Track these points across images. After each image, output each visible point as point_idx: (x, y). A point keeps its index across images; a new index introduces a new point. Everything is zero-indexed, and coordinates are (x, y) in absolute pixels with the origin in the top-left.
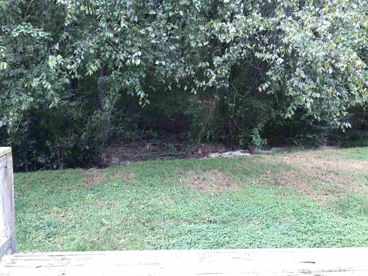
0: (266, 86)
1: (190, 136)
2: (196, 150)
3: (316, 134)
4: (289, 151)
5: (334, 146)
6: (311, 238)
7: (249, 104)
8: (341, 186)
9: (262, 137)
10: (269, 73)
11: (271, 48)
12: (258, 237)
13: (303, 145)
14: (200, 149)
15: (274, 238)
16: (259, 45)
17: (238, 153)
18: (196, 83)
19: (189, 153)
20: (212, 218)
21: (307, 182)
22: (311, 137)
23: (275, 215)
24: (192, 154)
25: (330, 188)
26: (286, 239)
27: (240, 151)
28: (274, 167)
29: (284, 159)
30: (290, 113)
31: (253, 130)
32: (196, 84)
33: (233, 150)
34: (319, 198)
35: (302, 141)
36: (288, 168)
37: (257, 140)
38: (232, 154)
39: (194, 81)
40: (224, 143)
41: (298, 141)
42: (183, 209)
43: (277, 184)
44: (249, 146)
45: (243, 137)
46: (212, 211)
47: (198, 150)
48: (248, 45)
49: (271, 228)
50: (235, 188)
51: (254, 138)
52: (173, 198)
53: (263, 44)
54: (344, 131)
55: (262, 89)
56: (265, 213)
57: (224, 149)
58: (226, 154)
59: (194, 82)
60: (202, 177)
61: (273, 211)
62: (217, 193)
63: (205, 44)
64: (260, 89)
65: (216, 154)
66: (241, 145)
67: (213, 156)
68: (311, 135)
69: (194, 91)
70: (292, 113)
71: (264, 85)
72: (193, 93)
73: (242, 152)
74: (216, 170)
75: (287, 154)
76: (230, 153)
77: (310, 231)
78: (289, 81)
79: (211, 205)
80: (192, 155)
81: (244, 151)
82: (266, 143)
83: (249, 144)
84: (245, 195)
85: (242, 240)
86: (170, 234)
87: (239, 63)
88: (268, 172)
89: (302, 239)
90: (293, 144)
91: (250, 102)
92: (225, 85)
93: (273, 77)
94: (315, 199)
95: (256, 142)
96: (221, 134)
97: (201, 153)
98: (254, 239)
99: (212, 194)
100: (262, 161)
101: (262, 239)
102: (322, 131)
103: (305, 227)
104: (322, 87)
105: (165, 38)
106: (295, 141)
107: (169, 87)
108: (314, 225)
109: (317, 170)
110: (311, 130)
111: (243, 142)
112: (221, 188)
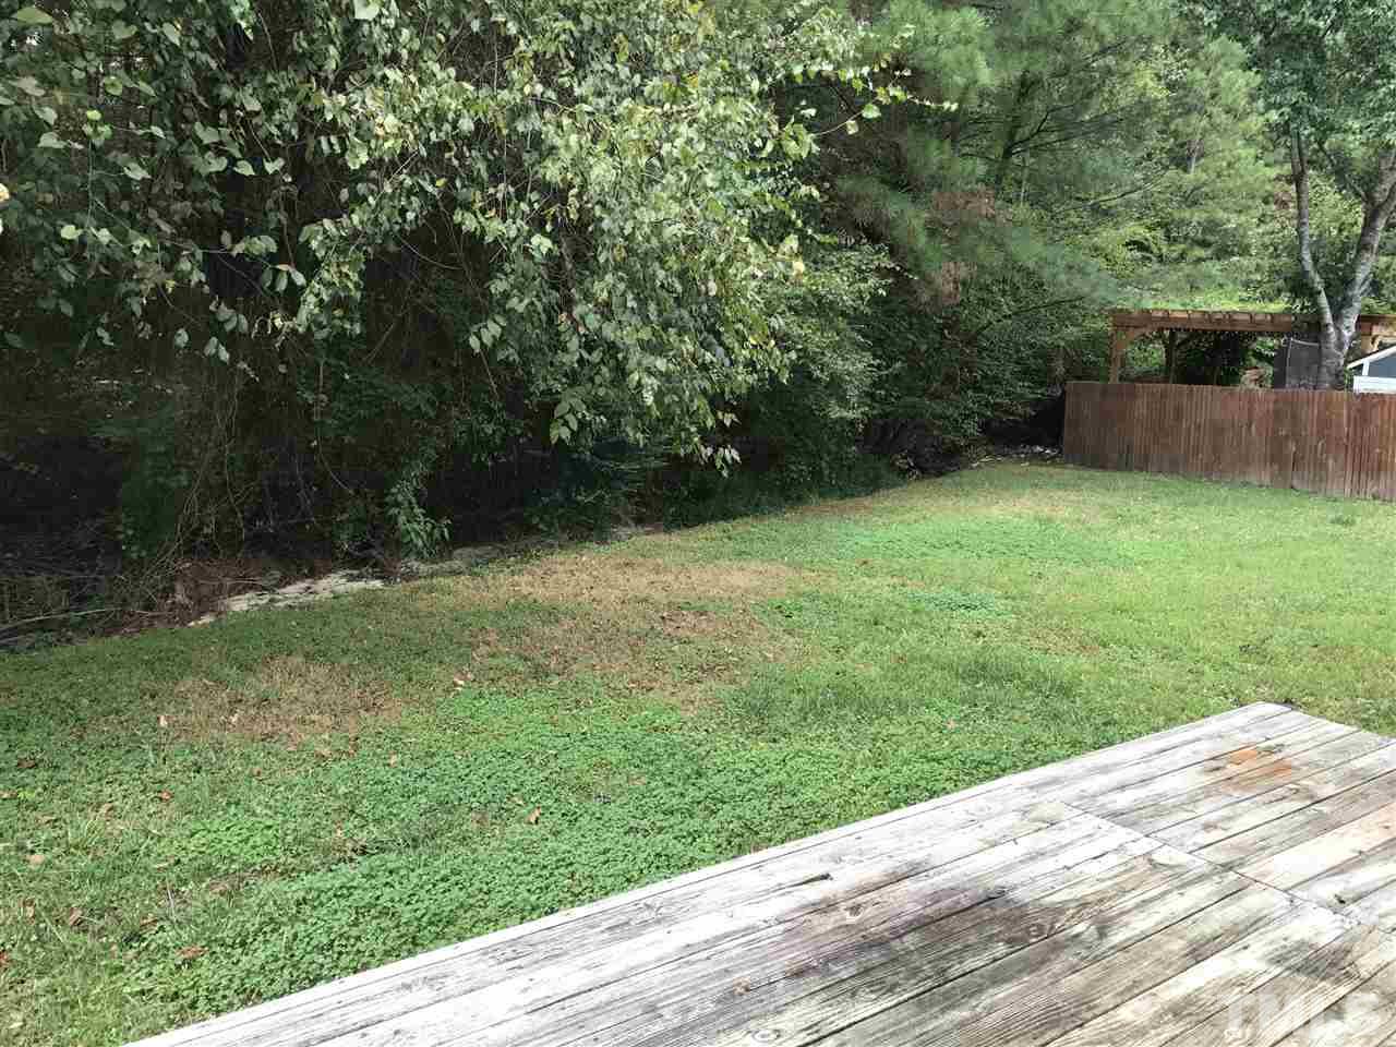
0: (492, 330)
1: (130, 532)
2: (164, 588)
3: (602, 488)
4: (524, 554)
5: (650, 524)
6: (714, 824)
7: (371, 392)
8: (727, 647)
9: (432, 512)
10: (498, 286)
11: (500, 196)
12: (558, 861)
13: (563, 530)
14: (179, 587)
15: (606, 851)
16: (458, 184)
17: (335, 584)
18: (221, 319)
19: (135, 608)
20: (363, 837)
21: (628, 651)
22: (591, 499)
23: (578, 778)
24: (149, 607)
25: (698, 660)
26: (647, 847)
27: (341, 573)
28: (498, 614)
29: (518, 584)
30: (566, 423)
31: (394, 490)
32: (223, 323)
33: (314, 574)
34: (682, 695)
35: (559, 517)
36: (551, 614)
37: (415, 526)
38: (314, 588)
39: (212, 308)
40: (271, 551)
41: (547, 517)
42: (235, 830)
43: (540, 673)
44: (374, 553)
45: (348, 520)
46: (352, 811)
47: (174, 591)
48: (425, 179)
49: (584, 821)
50: (397, 713)
51: (402, 519)
52: (164, 796)
53: (473, 180)
54: (725, 473)
55: (482, 344)
56: (541, 776)
57: (278, 575)
58: (293, 592)
59: (213, 313)
60: (251, 694)
61: (565, 765)
62: (340, 746)
63: (270, 167)
64: (474, 342)
65: (247, 595)
66: (347, 553)
67: (240, 604)
68: (589, 495)
69: (217, 348)
70: (571, 424)
71: (486, 327)
72: (216, 356)
73: (352, 578)
74: (298, 660)
75: (519, 567)
76: (304, 585)
77: (699, 803)
78: (564, 315)
79: (340, 792)
80: (150, 614)
81: (355, 572)
82: (446, 534)
83: (376, 543)
84: (448, 731)
85: (509, 884)
86: (227, 934)
87: (392, 248)
88: (493, 637)
89: (690, 834)
90: (530, 530)
91: (372, 386)
92: (348, 326)
93: (515, 300)
94: (673, 700)
95: (413, 535)
96: (259, 513)
97: (187, 601)
98: (546, 873)
99: (326, 751)
100: (449, 600)
101: (571, 864)
102: (619, 476)
103: (682, 795)
104: (665, 337)
105: (99, 128)
106: (535, 520)
107: (101, 332)
108: (703, 781)
109: (641, 607)
110: (587, 477)
111: (353, 538)
112: (350, 722)
